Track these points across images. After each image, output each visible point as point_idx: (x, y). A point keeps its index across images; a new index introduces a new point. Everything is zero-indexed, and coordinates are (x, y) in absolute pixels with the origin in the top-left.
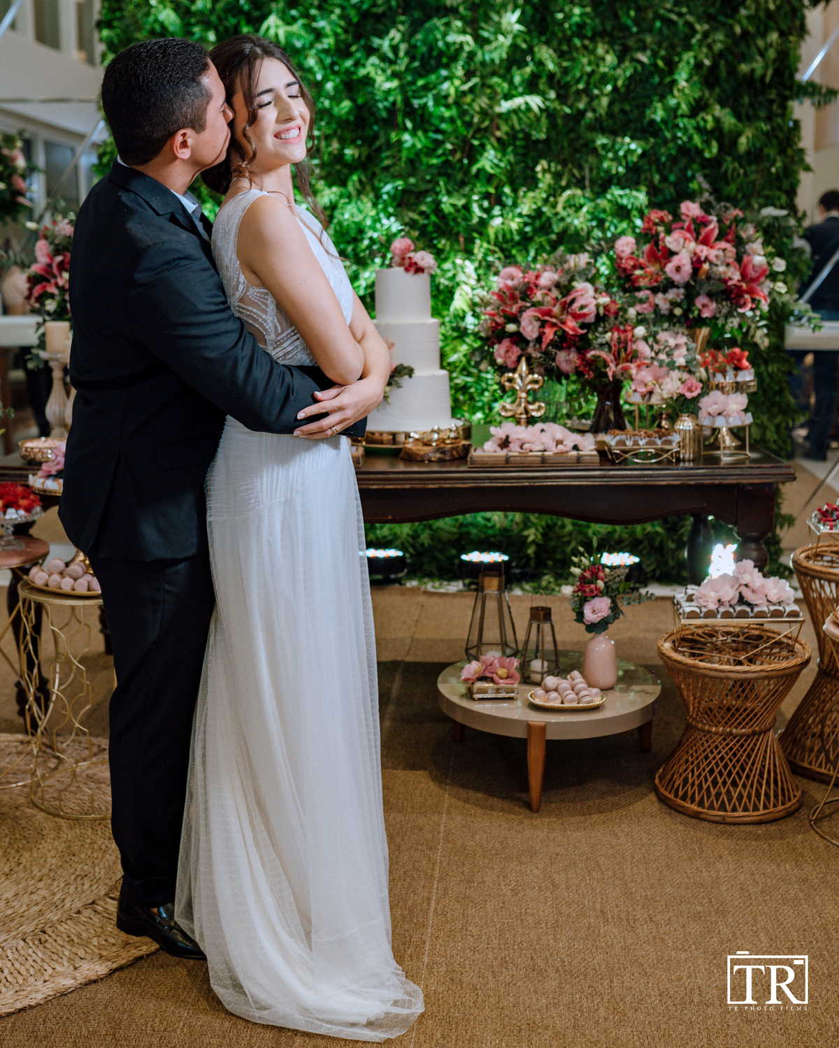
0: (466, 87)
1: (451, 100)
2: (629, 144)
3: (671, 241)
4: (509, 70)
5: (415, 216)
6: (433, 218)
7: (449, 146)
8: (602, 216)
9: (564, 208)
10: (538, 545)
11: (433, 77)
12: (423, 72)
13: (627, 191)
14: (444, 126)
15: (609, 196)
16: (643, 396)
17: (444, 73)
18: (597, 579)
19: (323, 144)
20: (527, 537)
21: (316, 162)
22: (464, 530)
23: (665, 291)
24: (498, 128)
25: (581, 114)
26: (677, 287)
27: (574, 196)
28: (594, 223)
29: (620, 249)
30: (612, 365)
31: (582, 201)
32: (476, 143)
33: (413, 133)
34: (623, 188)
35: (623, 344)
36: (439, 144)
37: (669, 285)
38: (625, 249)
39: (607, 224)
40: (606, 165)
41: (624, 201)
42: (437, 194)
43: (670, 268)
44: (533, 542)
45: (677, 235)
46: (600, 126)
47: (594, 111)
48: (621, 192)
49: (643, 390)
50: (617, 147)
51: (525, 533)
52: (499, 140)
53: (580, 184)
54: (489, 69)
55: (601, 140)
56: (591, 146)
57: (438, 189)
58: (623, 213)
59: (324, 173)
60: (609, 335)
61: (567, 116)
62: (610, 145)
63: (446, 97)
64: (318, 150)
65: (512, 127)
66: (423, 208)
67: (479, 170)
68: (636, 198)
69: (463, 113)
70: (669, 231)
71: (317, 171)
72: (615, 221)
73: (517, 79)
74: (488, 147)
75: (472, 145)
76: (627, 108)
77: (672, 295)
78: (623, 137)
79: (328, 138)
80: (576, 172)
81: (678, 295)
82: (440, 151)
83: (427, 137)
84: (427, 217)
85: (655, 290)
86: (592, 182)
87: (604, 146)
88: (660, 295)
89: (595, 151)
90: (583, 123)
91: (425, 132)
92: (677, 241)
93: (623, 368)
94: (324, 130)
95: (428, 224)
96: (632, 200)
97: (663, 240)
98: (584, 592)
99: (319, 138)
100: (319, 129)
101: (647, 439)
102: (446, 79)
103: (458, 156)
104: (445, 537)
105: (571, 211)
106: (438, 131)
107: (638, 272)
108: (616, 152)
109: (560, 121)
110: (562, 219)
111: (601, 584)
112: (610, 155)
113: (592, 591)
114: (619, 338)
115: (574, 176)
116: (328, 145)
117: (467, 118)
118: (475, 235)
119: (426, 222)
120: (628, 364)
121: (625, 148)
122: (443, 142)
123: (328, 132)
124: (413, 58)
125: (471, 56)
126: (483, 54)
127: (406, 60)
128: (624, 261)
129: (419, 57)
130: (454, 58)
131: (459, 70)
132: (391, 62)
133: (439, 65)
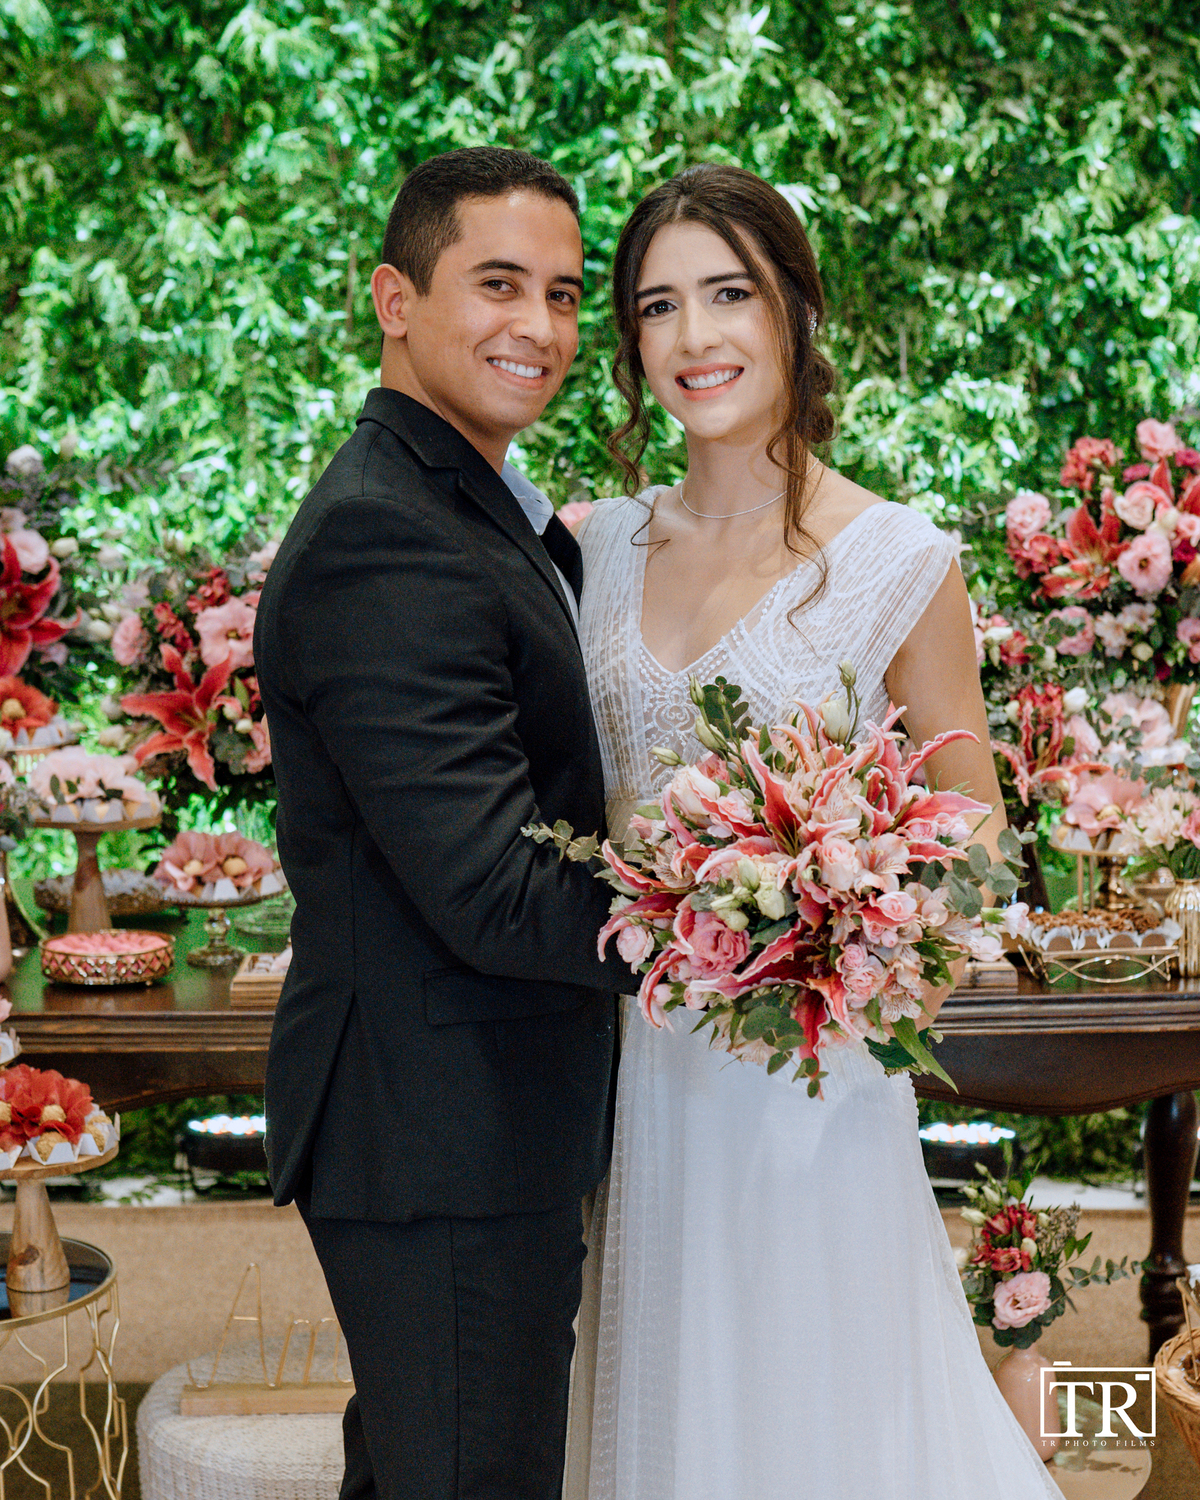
0: (653, 165)
1: (622, 192)
2: (989, 287)
3: (1129, 506)
4: (742, 130)
5: (549, 431)
6: (587, 435)
8: (936, 432)
9: (858, 416)
11: (586, 144)
12: (564, 133)
13: (986, 382)
15: (947, 392)
16: (1095, 839)
17: (609, 134)
18: (1023, 1236)
19: (354, 278)
21: (340, 315)
23: (1116, 610)
25: (892, 223)
26: (1142, 601)
27: (877, 391)
28: (918, 448)
29: (1018, 519)
30: (1022, 770)
31: (894, 402)
34: (977, 377)
35: (1044, 726)
37: (1127, 596)
38: (1028, 519)
39: (943, 451)
40: (942, 328)
41: (979, 404)
42: (595, 384)
43: (1126, 561)
45: (1137, 492)
46: (928, 250)
47: (918, 218)
48: (974, 385)
49: (1096, 825)
50: (965, 292)
53: (888, 365)
54: (701, 129)
55: (933, 278)
56: (912, 289)
57: (596, 375)
58: (976, 426)
59: (357, 340)
60: (1013, 707)
61: (862, 227)
62: (949, 290)
63: (613, 184)
64: (344, 291)
66: (565, 413)
68: (1003, 396)
70: (1122, 487)
71: (342, 334)
72: (961, 444)
73: (761, 151)
76: (984, 213)
77: (1131, 617)
78: (978, 272)
80: (879, 341)
81: (1141, 617)
84: (574, 433)
85: (1095, 608)
86: (913, 362)
87: (938, 290)
88: (1107, 619)
89: (919, 299)
90: (894, 241)
92: (1139, 505)
93: (1044, 778)
94: (353, 248)
95: (576, 446)
96: (996, 401)
97: (1110, 504)
98: (995, 1261)
99: (344, 267)
100: (345, 248)
101: (1114, 934)
102: (614, 147)
105: (872, 422)
107: (1061, 571)
108: (963, 303)
109: (848, 239)
110: (854, 439)
111: (1029, 1245)
112: (952, 309)
113: (1012, 1261)
114: (1036, 715)
115: (876, 350)
118: (674, 470)
119: (571, 442)
120: (1056, 769)
121: (982, 294)
123: (367, 252)
124: (544, 102)
125: (664, 101)
126: (690, 97)
127: (529, 107)
128: (1026, 545)
129: (555, 100)
130: (630, 104)
131: (639, 129)
132: (498, 110)
133: (600, 118)
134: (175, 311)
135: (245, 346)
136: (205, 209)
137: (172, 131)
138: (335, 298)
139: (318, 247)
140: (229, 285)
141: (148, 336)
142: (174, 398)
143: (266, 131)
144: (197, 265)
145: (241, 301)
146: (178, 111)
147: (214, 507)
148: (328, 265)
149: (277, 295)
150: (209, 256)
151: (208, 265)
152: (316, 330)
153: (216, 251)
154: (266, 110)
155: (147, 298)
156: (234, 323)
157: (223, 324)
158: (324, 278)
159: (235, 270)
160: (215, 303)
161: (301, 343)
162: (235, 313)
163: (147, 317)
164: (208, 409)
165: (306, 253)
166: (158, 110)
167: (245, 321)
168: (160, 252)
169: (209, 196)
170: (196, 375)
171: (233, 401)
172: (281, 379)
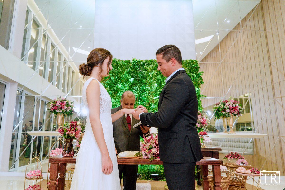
0: (149, 95)
1: (146, 97)
4: (155, 92)
7: (146, 104)
10: (163, 173)
11: (143, 93)
14: (145, 101)
17: (145, 93)
20: (161, 171)
22: (149, 170)
24: (154, 101)
32: (150, 103)
33: (140, 102)
36: (144, 104)
44: (162, 172)
51: (161, 170)
52: (154, 103)
54: (152, 92)
63: (146, 96)
65: (156, 101)
67: (151, 108)
69: (148, 99)
73: (157, 94)
74: (152, 104)
75: (150, 104)
82: (145, 105)
83: (143, 103)
91: (142, 102)
102: (146, 94)
103: (148, 105)
104: (146, 171)
106: (144, 102)
117: (149, 100)
122: (145, 103)
124: (140, 90)
125: (149, 90)
126: (151, 90)
127: (139, 91)
129: (141, 90)
130: (147, 90)
131: (148, 92)
132: (137, 91)
133: (145, 91)
136: (114, 98)
137: (112, 93)
140: (116, 104)
143: (119, 93)
144: (114, 102)
145: (117, 105)
146: (113, 91)
151: (115, 102)
153: (115, 101)
154: (119, 91)
156: (116, 106)
159: (116, 103)
166: (111, 91)
169: (115, 97)
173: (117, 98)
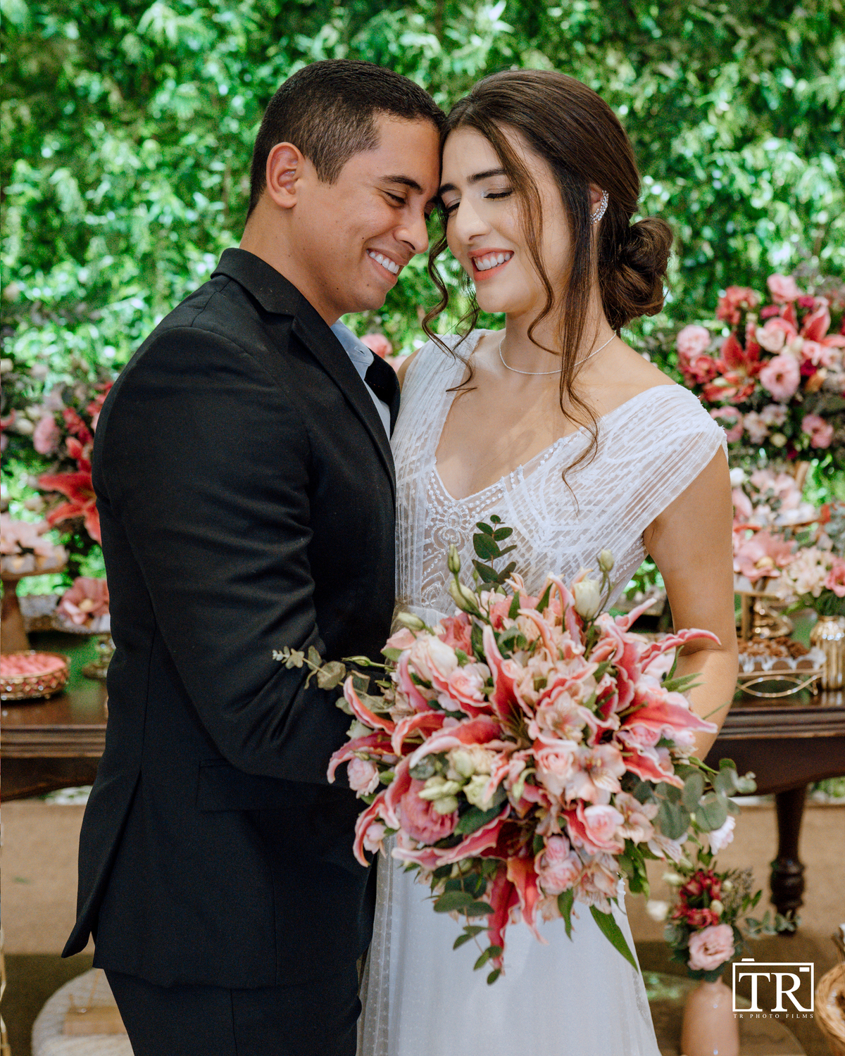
2: (650, 187)
3: (767, 336)
16: (754, 584)
18: (711, 899)
19: (229, 182)
21: (219, 206)
23: (759, 410)
26: (777, 403)
29: (686, 345)
37: (767, 400)
38: (693, 344)
43: (767, 375)
45: (772, 326)
49: (755, 573)
54: (459, 83)
59: (231, 220)
64: (222, 190)
70: (762, 322)
71: (221, 219)
76: (647, 138)
77: (770, 415)
79: (235, 173)
81: (777, 415)
85: (744, 408)
88: (752, 416)
92: (774, 335)
94: (229, 162)
97: (753, 334)
98: (691, 918)
99: (222, 173)
100: (223, 162)
101: (775, 659)
107: (719, 382)
111: (718, 907)
113: (704, 919)
116: (236, 183)
121: (646, 192)
123: (237, 165)
125: (435, 65)
126: (452, 62)
128: (693, 363)
130: (412, 67)
134: (109, 203)
135: (155, 226)
136: (130, 136)
137: (108, 84)
138: (215, 194)
139: (204, 161)
140: (145, 185)
141: (91, 220)
142: (108, 261)
143: (170, 84)
144: (123, 173)
145: (154, 195)
146: (112, 71)
147: (134, 332)
148: (211, 172)
149: (178, 192)
150: (132, 168)
151: (131, 173)
152: (203, 216)
153: (136, 163)
154: (170, 70)
155: (90, 194)
156: (148, 211)
157: (141, 212)
158: (209, 182)
159: (150, 177)
160: (135, 197)
161: (193, 224)
162: (149, 204)
163: (91, 207)
164: (130, 267)
165: (197, 165)
166: (99, 70)
167: (155, 210)
168: (100, 164)
169: (133, 127)
170: (122, 245)
171: (147, 262)
172: (179, 248)
173: (156, 137)
